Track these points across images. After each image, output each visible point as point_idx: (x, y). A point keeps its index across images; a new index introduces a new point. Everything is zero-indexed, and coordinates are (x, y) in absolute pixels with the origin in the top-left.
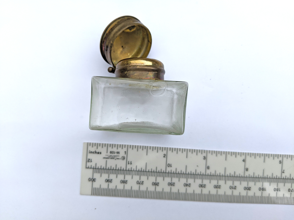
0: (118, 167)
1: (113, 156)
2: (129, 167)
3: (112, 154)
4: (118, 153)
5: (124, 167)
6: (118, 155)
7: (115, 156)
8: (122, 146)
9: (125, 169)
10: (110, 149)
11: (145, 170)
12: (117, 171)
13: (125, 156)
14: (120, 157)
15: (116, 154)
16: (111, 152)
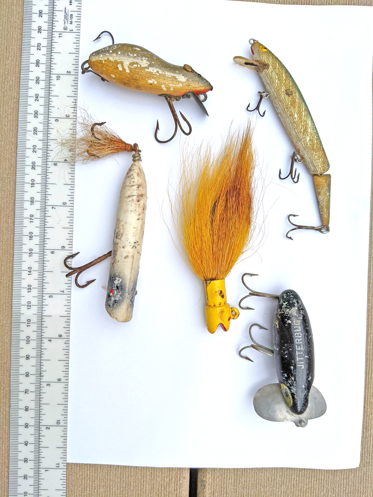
0: (56, 24)
1: (68, 17)
2: (56, 35)
3: (69, 16)
4: (71, 23)
5: (56, 29)
6: (69, 23)
7: (67, 19)
8: (79, 26)
9: (53, 30)
10: (75, 14)
11: (52, 51)
12: (52, 22)
13: (68, 31)
14: (66, 25)
15: (69, 20)
16: (72, 15)
